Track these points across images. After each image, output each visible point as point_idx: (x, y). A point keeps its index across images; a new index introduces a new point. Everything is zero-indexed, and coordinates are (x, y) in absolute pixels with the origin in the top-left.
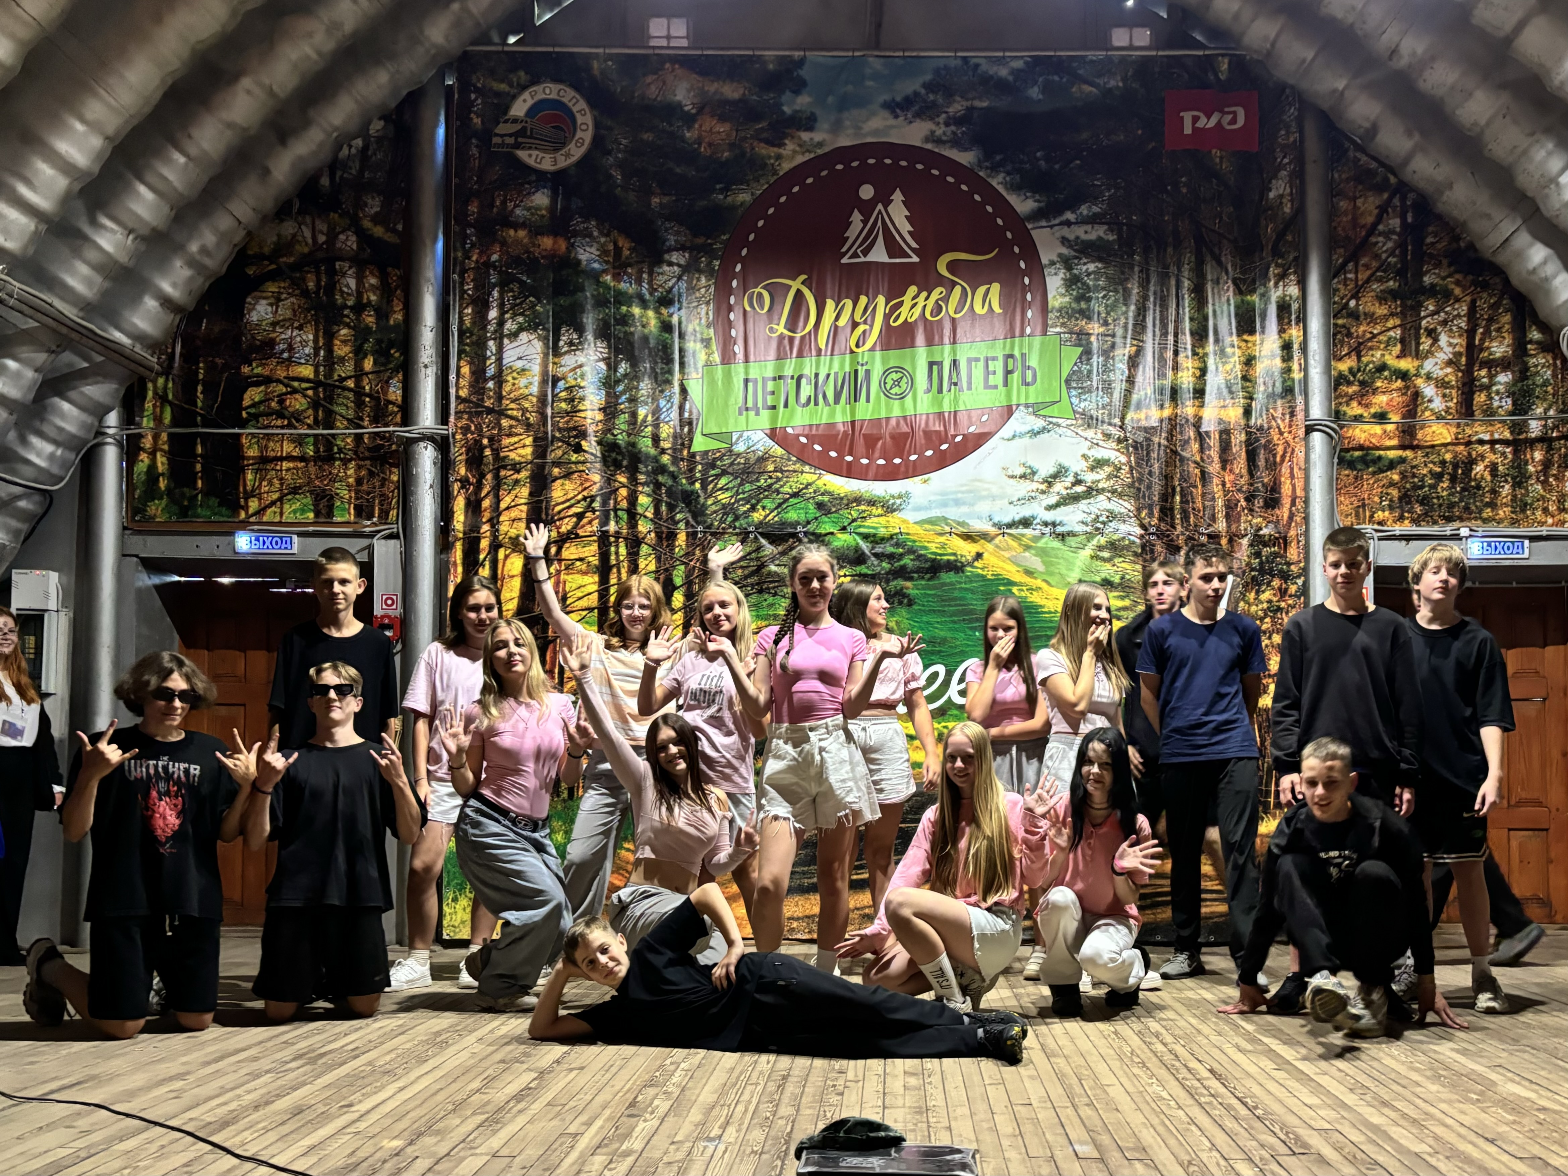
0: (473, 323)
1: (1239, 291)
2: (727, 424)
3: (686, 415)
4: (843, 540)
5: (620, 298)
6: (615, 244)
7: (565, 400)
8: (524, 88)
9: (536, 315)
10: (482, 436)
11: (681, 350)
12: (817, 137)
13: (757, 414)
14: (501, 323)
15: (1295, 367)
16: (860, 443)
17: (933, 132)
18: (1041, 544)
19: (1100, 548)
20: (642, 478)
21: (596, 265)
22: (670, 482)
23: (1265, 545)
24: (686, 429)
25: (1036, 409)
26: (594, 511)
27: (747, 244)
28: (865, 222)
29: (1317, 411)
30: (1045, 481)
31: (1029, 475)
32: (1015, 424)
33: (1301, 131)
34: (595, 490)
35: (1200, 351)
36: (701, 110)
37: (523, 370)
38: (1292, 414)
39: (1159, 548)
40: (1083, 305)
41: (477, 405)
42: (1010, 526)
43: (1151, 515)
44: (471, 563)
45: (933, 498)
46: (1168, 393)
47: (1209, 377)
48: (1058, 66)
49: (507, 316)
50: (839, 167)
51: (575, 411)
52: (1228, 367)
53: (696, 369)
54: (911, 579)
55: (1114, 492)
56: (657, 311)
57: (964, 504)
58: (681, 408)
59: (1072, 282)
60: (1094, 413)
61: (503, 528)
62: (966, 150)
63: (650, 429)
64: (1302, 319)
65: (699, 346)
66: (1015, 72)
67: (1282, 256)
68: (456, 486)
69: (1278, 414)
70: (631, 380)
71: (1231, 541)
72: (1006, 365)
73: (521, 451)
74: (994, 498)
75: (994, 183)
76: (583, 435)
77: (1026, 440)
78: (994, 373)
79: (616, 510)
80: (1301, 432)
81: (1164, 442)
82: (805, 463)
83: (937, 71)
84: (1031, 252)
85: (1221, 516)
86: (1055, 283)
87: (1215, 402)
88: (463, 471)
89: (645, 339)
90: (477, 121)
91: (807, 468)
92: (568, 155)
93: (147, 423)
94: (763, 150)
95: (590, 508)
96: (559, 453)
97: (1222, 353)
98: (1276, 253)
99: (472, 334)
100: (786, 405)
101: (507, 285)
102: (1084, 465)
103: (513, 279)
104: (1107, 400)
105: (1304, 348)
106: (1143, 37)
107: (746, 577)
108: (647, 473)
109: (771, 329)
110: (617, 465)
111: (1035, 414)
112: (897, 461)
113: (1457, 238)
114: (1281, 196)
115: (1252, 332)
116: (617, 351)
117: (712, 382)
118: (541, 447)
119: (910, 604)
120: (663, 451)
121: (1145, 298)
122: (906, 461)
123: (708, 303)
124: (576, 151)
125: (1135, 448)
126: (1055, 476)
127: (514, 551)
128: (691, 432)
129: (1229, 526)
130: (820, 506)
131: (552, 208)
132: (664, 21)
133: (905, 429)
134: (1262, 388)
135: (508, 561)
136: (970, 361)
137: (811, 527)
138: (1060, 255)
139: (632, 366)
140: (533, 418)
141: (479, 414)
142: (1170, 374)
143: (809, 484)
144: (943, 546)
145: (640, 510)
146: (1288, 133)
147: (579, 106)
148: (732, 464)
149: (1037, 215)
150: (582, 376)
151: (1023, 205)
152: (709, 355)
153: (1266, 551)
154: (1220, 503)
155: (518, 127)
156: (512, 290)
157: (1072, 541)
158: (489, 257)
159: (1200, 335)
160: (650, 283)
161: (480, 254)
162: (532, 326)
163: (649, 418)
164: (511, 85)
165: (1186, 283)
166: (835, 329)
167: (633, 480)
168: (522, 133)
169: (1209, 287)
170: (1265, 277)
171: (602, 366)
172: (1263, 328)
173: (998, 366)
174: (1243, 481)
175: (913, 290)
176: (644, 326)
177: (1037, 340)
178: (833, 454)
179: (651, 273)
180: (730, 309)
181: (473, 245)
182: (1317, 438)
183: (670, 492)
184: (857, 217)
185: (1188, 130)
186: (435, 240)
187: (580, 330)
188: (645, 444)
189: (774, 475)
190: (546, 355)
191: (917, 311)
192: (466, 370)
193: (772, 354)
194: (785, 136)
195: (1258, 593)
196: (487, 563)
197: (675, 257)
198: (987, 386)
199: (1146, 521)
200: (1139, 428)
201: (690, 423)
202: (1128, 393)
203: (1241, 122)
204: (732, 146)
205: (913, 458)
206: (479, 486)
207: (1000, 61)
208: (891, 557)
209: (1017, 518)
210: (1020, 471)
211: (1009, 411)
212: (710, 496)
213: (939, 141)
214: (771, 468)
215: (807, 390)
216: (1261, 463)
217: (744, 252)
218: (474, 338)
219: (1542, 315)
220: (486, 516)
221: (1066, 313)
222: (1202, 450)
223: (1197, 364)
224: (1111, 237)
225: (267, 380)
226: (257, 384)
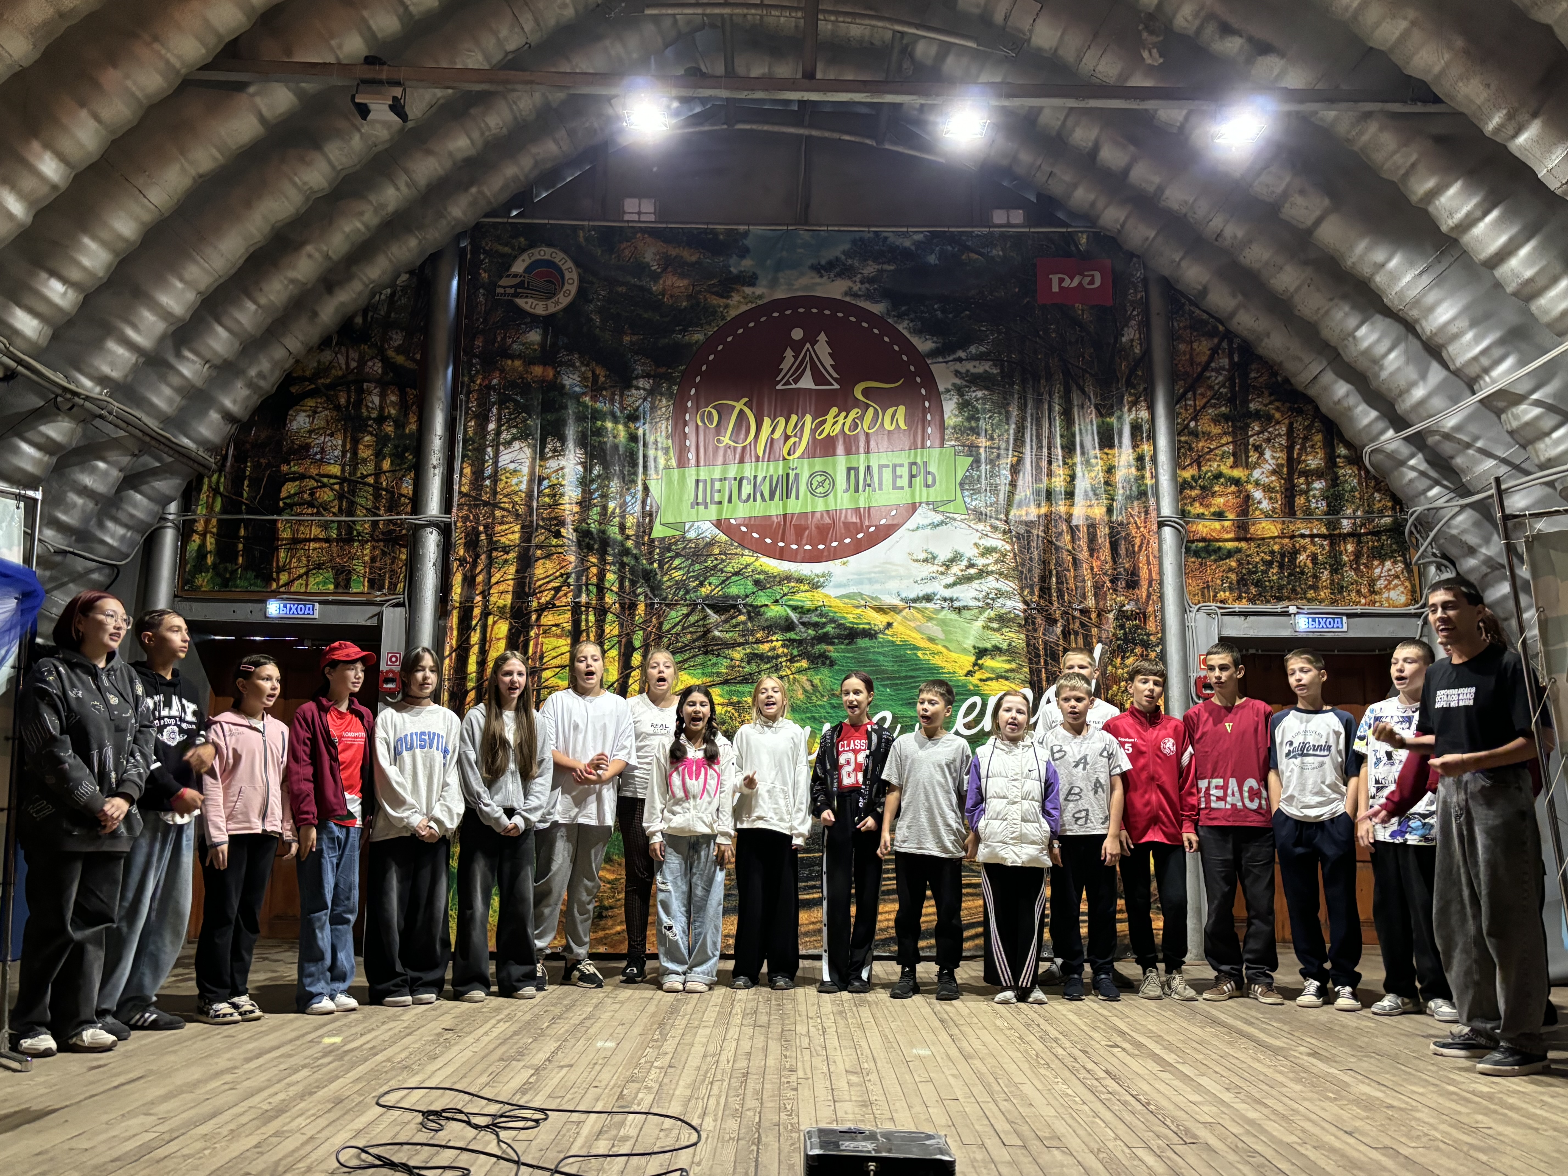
0: (475, 433)
1: (1100, 414)
2: (681, 515)
3: (648, 508)
4: (775, 611)
5: (596, 415)
6: (593, 373)
7: (548, 496)
8: (523, 250)
9: (527, 427)
10: (478, 524)
11: (645, 456)
12: (758, 291)
13: (706, 507)
14: (498, 433)
15: (1148, 475)
16: (791, 534)
17: (850, 288)
18: (941, 615)
19: (990, 620)
20: (610, 559)
21: (577, 389)
22: (633, 562)
23: (1128, 619)
24: (647, 520)
25: (934, 506)
26: (569, 585)
27: (700, 373)
28: (796, 358)
29: (1167, 509)
30: (944, 564)
31: (930, 559)
32: (918, 518)
33: (1146, 289)
34: (570, 568)
35: (1070, 461)
36: (665, 270)
37: (515, 471)
38: (1147, 513)
39: (1039, 620)
40: (973, 424)
41: (475, 499)
42: (915, 601)
43: (1032, 593)
44: (465, 627)
45: (850, 578)
46: (1044, 494)
47: (1078, 482)
48: (952, 238)
49: (503, 428)
50: (776, 314)
51: (556, 504)
52: (1093, 474)
53: (657, 472)
54: (832, 644)
55: (1001, 574)
56: (626, 425)
57: (877, 582)
58: (644, 503)
59: (964, 406)
60: (983, 510)
61: (493, 599)
62: (877, 302)
63: (617, 519)
64: (1152, 436)
65: (660, 453)
66: (917, 244)
67: (1134, 387)
68: (455, 564)
69: (1135, 512)
70: (603, 480)
71: (1099, 615)
72: (910, 470)
73: (511, 537)
74: (901, 578)
75: (900, 328)
76: (562, 523)
77: (928, 531)
78: (901, 477)
79: (587, 585)
80: (1155, 527)
81: (1041, 534)
82: (744, 547)
83: (854, 242)
84: (930, 381)
85: (1090, 595)
86: (950, 407)
87: (1083, 502)
88: (461, 552)
89: (616, 447)
90: (484, 275)
91: (746, 552)
92: (557, 303)
93: (201, 510)
94: (715, 301)
95: (566, 583)
96: (542, 538)
97: (1087, 463)
98: (1129, 384)
99: (474, 442)
100: (730, 501)
101: (504, 403)
102: (976, 551)
103: (510, 399)
104: (993, 499)
105: (1154, 460)
106: (1017, 217)
107: (694, 641)
108: (614, 555)
109: (719, 441)
110: (590, 548)
111: (934, 510)
112: (821, 547)
113: (1275, 374)
114: (1132, 340)
115: (1111, 446)
116: (592, 457)
117: (670, 482)
118: (527, 533)
119: (832, 664)
120: (628, 537)
121: (1024, 419)
122: (828, 547)
123: (667, 419)
124: (563, 300)
125: (1018, 538)
126: (952, 561)
127: (501, 618)
128: (651, 521)
129: (1097, 603)
130: (757, 583)
131: (543, 345)
132: (636, 201)
133: (827, 520)
134: (1121, 491)
135: (496, 626)
136: (881, 467)
137: (749, 600)
138: (954, 385)
139: (604, 468)
140: (521, 510)
141: (476, 506)
142: (1045, 479)
143: (748, 565)
144: (859, 617)
145: (607, 585)
146: (1136, 292)
147: (567, 266)
148: (684, 548)
149: (934, 354)
150: (563, 477)
151: (924, 345)
152: (667, 460)
153: (1129, 624)
154: (1089, 584)
155: (518, 280)
156: (508, 408)
157: (966, 614)
158: (490, 382)
159: (1069, 449)
160: (621, 403)
161: (483, 379)
162: (523, 436)
163: (617, 511)
164: (513, 249)
165: (1057, 408)
166: (771, 442)
167: (603, 560)
168: (521, 285)
169: (1076, 411)
170: (1121, 403)
171: (580, 468)
172: (1120, 443)
173: (904, 471)
174: (1107, 566)
175: (834, 410)
176: (614, 437)
177: (936, 452)
178: (768, 541)
179: (621, 396)
180: (685, 424)
181: (477, 372)
182: (1167, 532)
183: (633, 571)
184: (789, 353)
185: (1055, 288)
186: (447, 368)
187: (563, 439)
188: (614, 531)
189: (719, 557)
190: (534, 459)
191: (838, 427)
192: (467, 471)
193: (720, 460)
194: (733, 290)
195: (1123, 658)
196: (478, 628)
197: (641, 383)
198: (895, 487)
199: (1028, 598)
200: (1021, 522)
201: (651, 515)
202: (1011, 494)
203: (1098, 283)
204: (689, 297)
205: (835, 544)
206: (475, 564)
207: (906, 235)
208: (816, 625)
209: (921, 594)
210: (923, 556)
211: (913, 508)
212: (666, 574)
213: (856, 296)
214: (717, 551)
215: (747, 489)
216: (1122, 551)
217: (698, 379)
218: (476, 445)
219: (1348, 435)
220: (480, 588)
221: (959, 430)
222: (1073, 541)
223: (1068, 472)
224: (995, 371)
225: (302, 477)
226: (293, 480)
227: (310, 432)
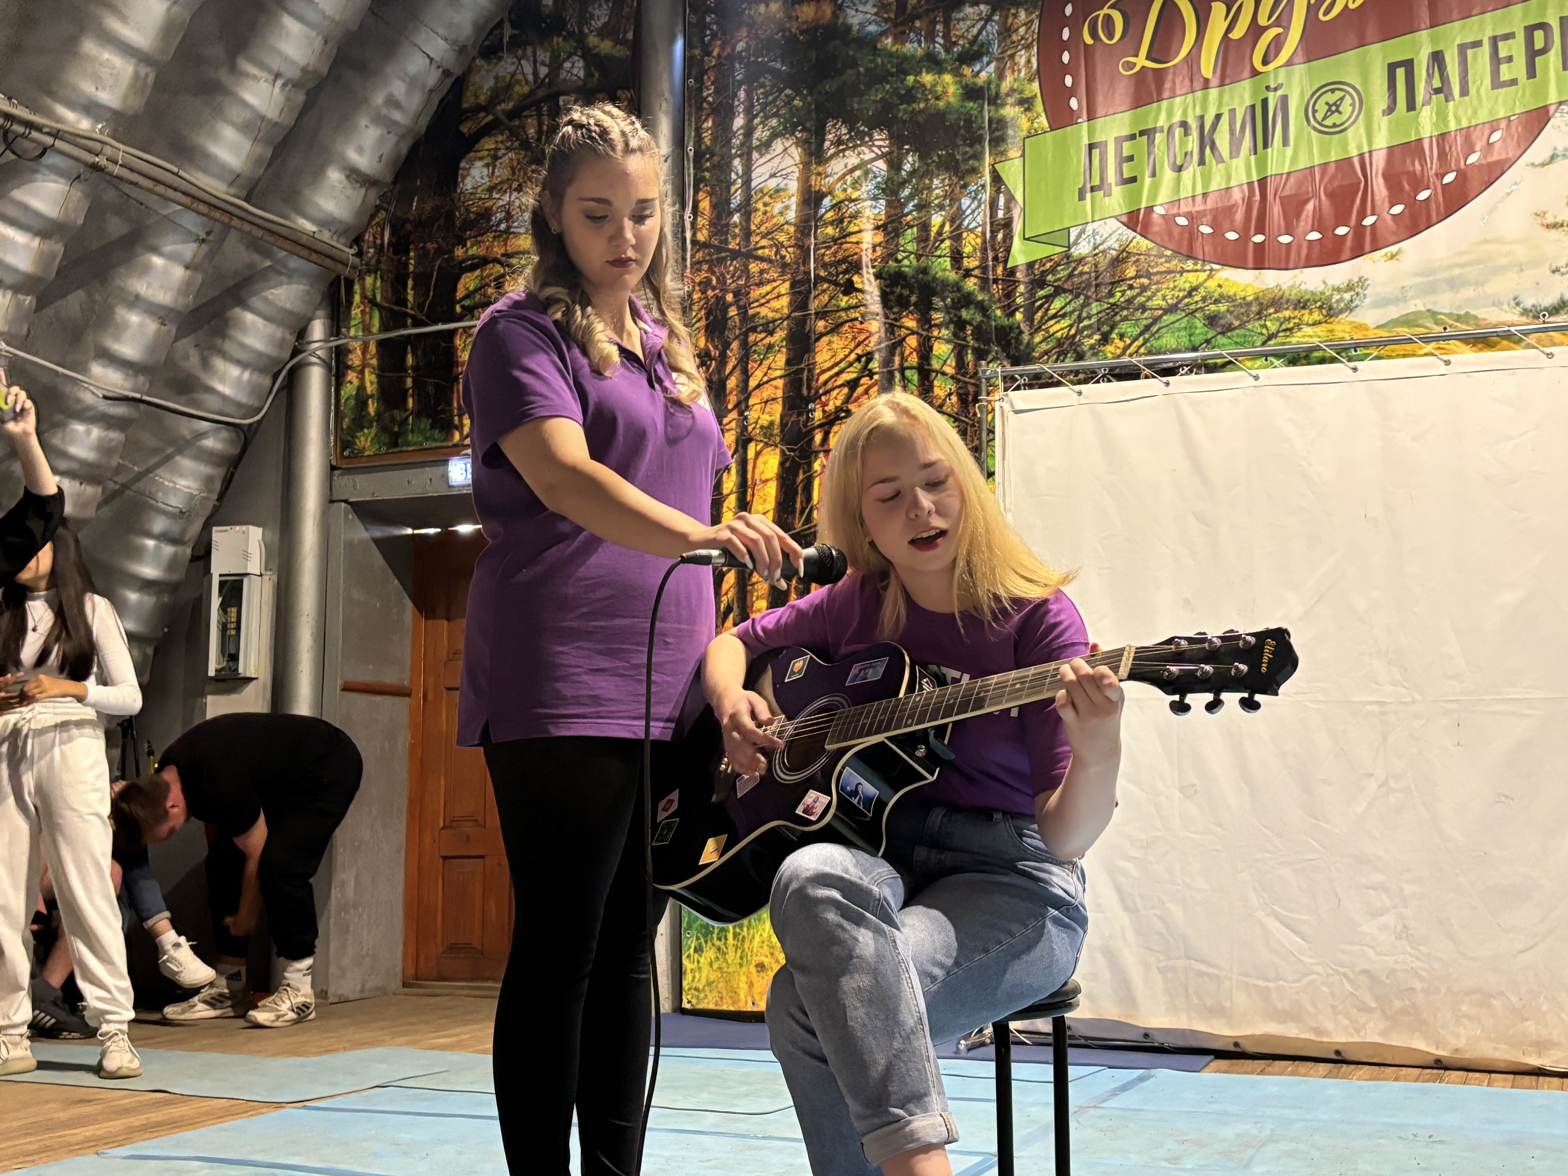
0: (714, 139)
2: (1061, 215)
3: (1000, 214)
5: (905, 66)
7: (832, 223)
9: (794, 112)
10: (725, 291)
11: (993, 122)
14: (749, 132)
16: (1277, 215)
20: (938, 317)
21: (872, 28)
22: (978, 318)
24: (1000, 236)
26: (872, 373)
32: (1554, 138)
34: (872, 344)
37: (778, 191)
41: (719, 250)
42: (1555, 310)
45: (1407, 282)
49: (757, 121)
51: (845, 236)
53: (1015, 144)
56: (957, 73)
57: (1467, 284)
58: (993, 205)
61: (753, 415)
63: (947, 243)
65: (1018, 110)
70: (922, 177)
72: (1531, 42)
73: (775, 304)
74: (1521, 268)
76: (855, 267)
78: (1510, 59)
79: (903, 369)
82: (1184, 255)
88: (702, 343)
89: (940, 116)
91: (1190, 264)
93: (355, 331)
95: (866, 371)
96: (825, 298)
99: (713, 155)
100: (1154, 175)
101: (756, 80)
103: (763, 70)
108: (947, 310)
109: (1126, 65)
110: (903, 303)
116: (902, 141)
117: (1038, 159)
118: (801, 294)
120: (968, 273)
123: (1028, 47)
127: (767, 445)
128: (1008, 238)
130: (1213, 320)
135: (760, 460)
136: (1463, 49)
139: (921, 158)
140: (790, 255)
141: (721, 261)
143: (1194, 289)
145: (937, 364)
148: (1070, 276)
150: (855, 185)
152: (1032, 120)
156: (762, 85)
158: (733, 49)
160: (946, 35)
161: (722, 47)
162: (788, 128)
163: (947, 228)
166: (1228, 45)
167: (926, 321)
171: (881, 165)
173: (1515, 48)
176: (938, 98)
178: (1232, 236)
179: (947, 22)
180: (1063, 47)
181: (714, 36)
183: (980, 333)
188: (942, 267)
189: (1136, 283)
190: (806, 166)
192: (705, 205)
193: (1128, 100)
198: (1497, 84)
201: (1007, 224)
205: (1369, 221)
206: (722, 358)
211: (1541, 117)
212: (1039, 329)
214: (1131, 272)
215: (1184, 145)
218: (716, 159)
220: (733, 399)
225: (483, 262)
226: (472, 268)
227: (490, 190)
